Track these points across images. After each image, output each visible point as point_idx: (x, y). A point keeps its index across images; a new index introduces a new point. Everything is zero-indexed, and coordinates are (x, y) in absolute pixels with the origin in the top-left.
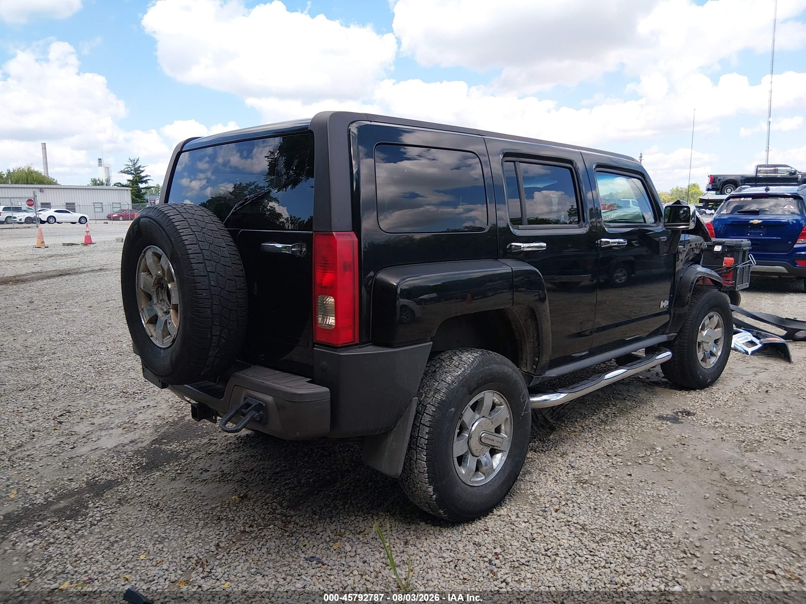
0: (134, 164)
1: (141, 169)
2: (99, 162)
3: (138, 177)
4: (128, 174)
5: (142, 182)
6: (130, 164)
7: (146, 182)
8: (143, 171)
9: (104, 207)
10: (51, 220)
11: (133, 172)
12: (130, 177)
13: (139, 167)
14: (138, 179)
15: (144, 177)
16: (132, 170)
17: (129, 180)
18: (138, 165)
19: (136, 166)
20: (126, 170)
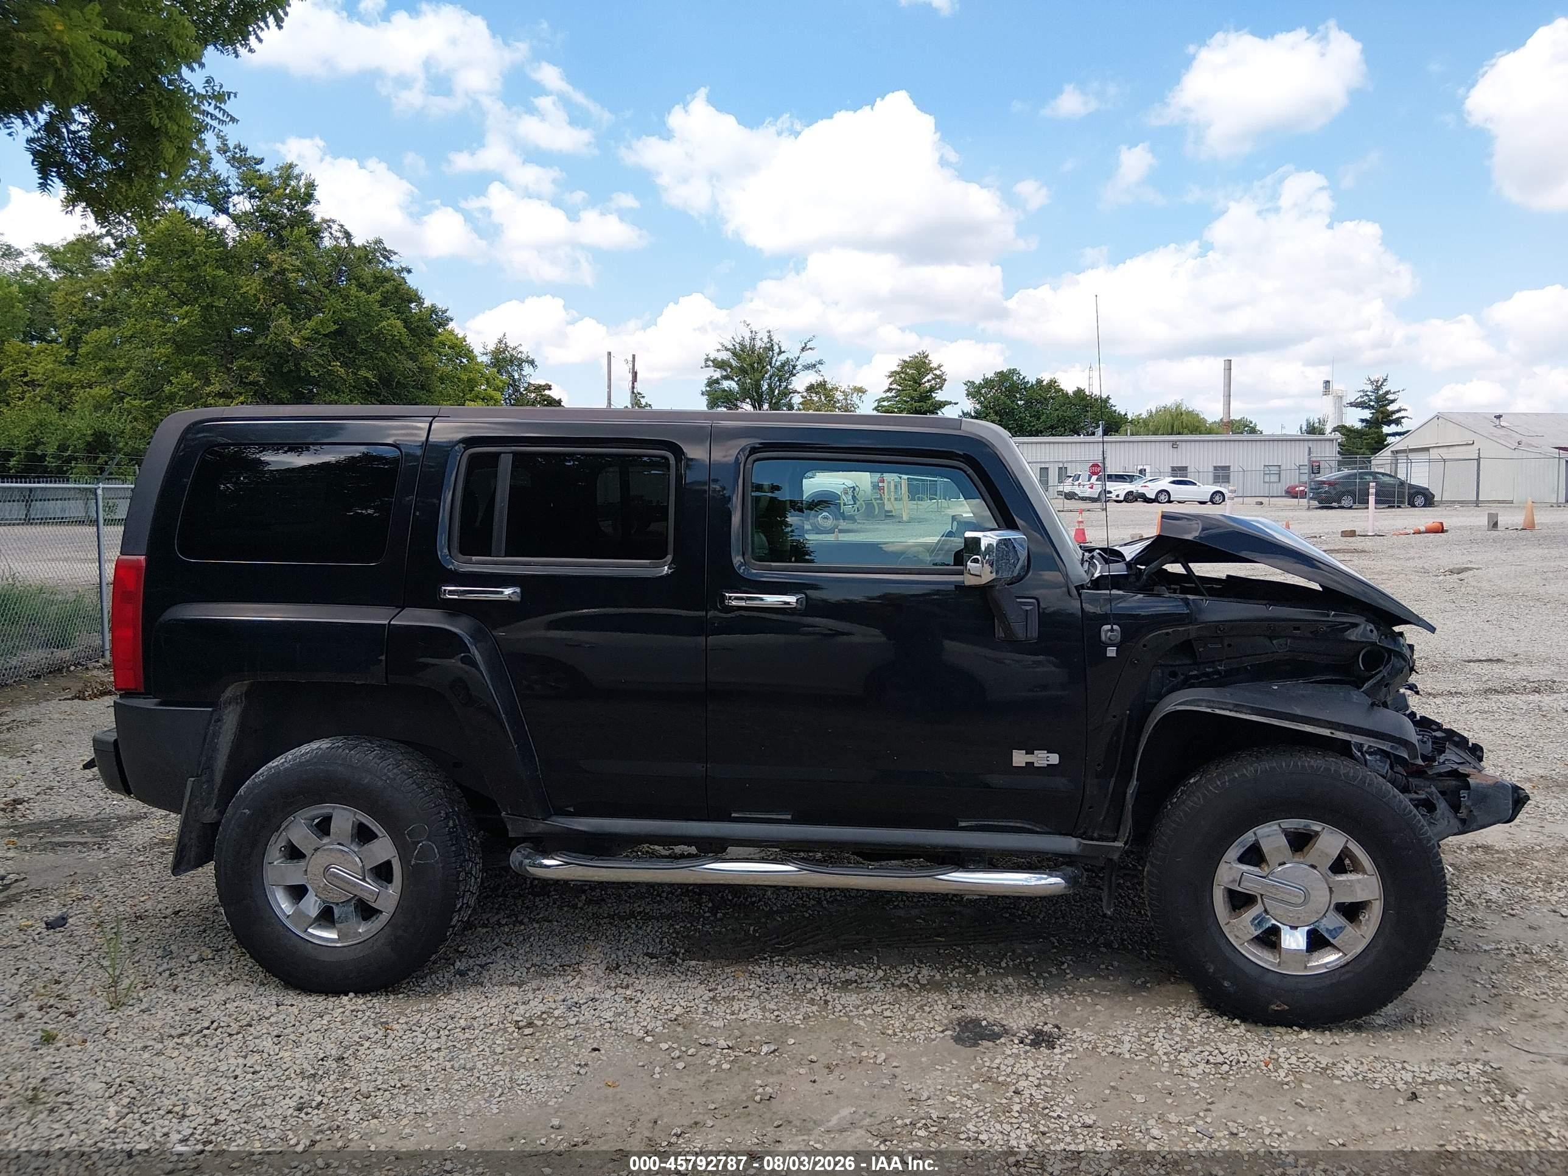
0: (1378, 388)
1: (1390, 397)
2: (1326, 387)
3: (1382, 413)
4: (1363, 408)
5: (1389, 423)
6: (1369, 388)
7: (1398, 422)
8: (1393, 401)
9: (1283, 473)
10: (1163, 498)
11: (1372, 403)
12: (1367, 414)
13: (1387, 393)
14: (1380, 416)
15: (1394, 412)
16: (1371, 400)
17: (1362, 421)
18: (1385, 389)
19: (1381, 392)
20: (1359, 400)
